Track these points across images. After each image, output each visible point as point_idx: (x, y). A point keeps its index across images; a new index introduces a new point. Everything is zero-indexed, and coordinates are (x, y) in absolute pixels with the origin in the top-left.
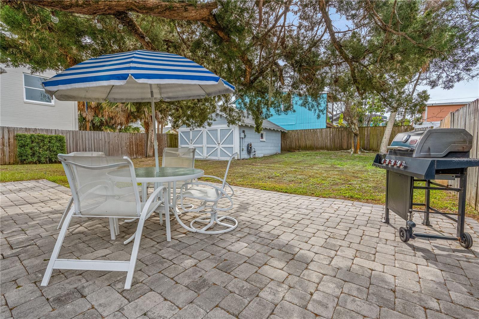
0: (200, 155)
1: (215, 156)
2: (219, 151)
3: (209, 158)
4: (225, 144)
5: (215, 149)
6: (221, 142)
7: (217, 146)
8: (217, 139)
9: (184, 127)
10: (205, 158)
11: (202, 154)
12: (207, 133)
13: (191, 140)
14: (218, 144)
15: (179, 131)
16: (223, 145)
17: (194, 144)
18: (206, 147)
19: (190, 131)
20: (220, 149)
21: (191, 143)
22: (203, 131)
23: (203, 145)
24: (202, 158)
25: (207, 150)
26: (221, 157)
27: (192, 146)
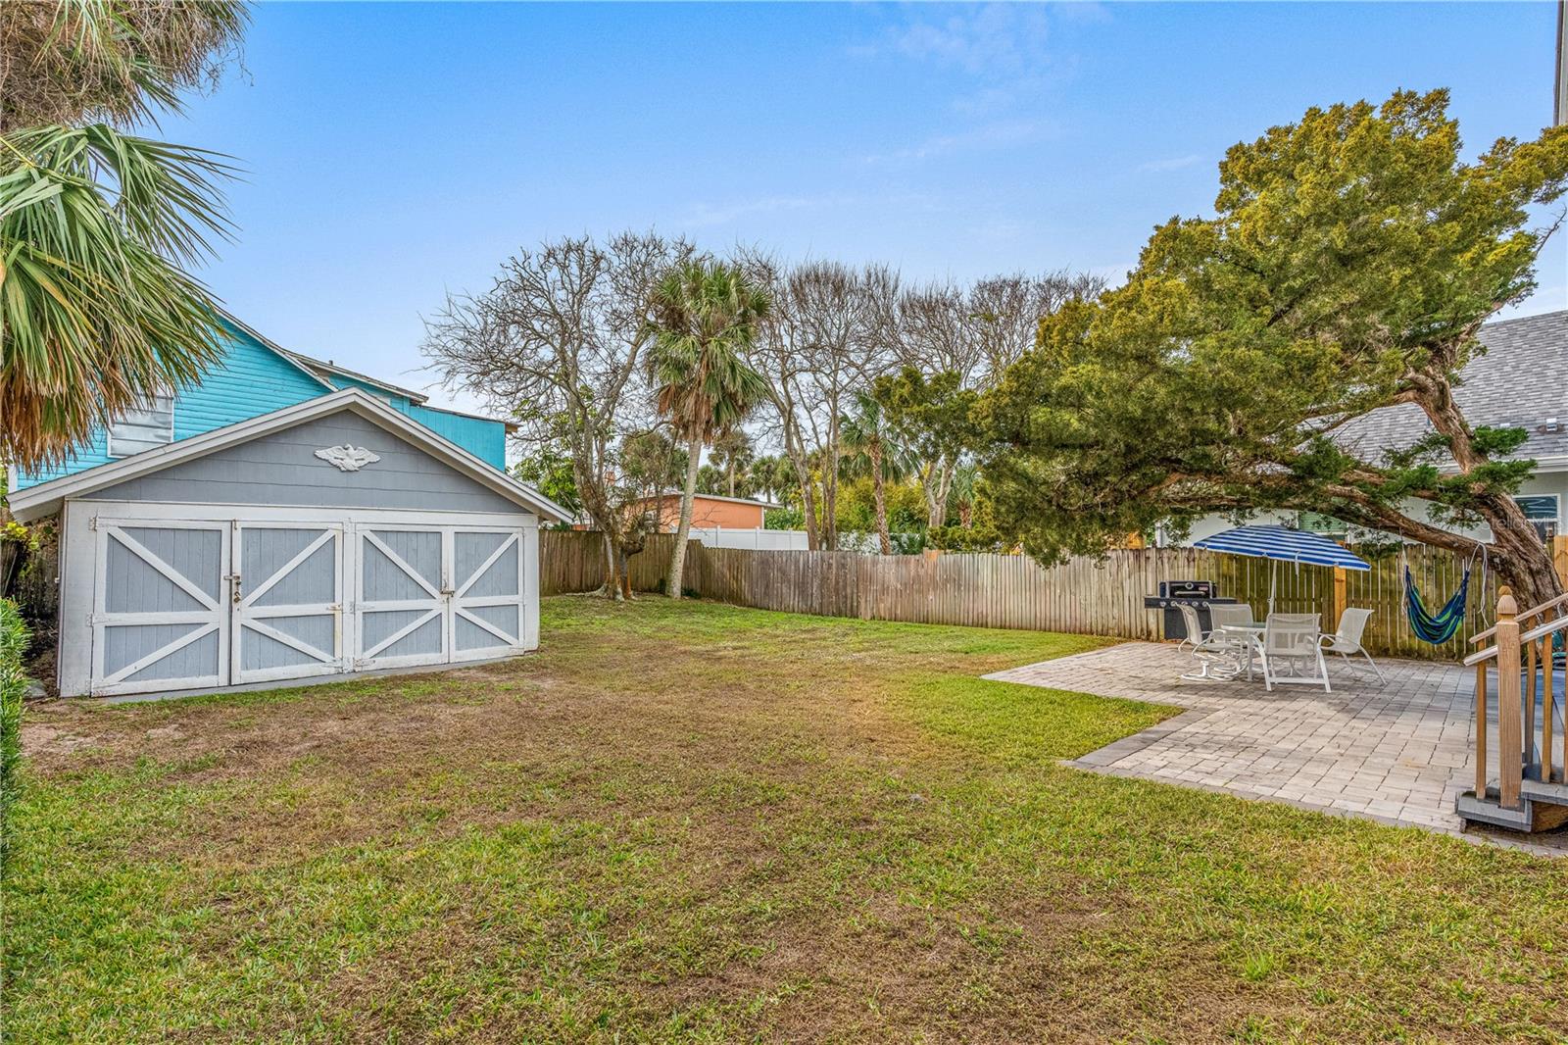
1: (427, 651)
2: (449, 626)
4: (477, 595)
5: (429, 616)
6: (458, 585)
7: (436, 604)
8: (435, 577)
9: (156, 498)
10: (351, 669)
11: (326, 650)
12: (371, 547)
13: (235, 581)
14: (446, 596)
15: (105, 522)
16: (469, 599)
17: (258, 602)
18: (359, 614)
19: (225, 528)
20: (453, 617)
21: (237, 600)
22: (335, 533)
23: (333, 604)
24: (325, 671)
25: (365, 626)
26: (458, 649)
27: (247, 613)
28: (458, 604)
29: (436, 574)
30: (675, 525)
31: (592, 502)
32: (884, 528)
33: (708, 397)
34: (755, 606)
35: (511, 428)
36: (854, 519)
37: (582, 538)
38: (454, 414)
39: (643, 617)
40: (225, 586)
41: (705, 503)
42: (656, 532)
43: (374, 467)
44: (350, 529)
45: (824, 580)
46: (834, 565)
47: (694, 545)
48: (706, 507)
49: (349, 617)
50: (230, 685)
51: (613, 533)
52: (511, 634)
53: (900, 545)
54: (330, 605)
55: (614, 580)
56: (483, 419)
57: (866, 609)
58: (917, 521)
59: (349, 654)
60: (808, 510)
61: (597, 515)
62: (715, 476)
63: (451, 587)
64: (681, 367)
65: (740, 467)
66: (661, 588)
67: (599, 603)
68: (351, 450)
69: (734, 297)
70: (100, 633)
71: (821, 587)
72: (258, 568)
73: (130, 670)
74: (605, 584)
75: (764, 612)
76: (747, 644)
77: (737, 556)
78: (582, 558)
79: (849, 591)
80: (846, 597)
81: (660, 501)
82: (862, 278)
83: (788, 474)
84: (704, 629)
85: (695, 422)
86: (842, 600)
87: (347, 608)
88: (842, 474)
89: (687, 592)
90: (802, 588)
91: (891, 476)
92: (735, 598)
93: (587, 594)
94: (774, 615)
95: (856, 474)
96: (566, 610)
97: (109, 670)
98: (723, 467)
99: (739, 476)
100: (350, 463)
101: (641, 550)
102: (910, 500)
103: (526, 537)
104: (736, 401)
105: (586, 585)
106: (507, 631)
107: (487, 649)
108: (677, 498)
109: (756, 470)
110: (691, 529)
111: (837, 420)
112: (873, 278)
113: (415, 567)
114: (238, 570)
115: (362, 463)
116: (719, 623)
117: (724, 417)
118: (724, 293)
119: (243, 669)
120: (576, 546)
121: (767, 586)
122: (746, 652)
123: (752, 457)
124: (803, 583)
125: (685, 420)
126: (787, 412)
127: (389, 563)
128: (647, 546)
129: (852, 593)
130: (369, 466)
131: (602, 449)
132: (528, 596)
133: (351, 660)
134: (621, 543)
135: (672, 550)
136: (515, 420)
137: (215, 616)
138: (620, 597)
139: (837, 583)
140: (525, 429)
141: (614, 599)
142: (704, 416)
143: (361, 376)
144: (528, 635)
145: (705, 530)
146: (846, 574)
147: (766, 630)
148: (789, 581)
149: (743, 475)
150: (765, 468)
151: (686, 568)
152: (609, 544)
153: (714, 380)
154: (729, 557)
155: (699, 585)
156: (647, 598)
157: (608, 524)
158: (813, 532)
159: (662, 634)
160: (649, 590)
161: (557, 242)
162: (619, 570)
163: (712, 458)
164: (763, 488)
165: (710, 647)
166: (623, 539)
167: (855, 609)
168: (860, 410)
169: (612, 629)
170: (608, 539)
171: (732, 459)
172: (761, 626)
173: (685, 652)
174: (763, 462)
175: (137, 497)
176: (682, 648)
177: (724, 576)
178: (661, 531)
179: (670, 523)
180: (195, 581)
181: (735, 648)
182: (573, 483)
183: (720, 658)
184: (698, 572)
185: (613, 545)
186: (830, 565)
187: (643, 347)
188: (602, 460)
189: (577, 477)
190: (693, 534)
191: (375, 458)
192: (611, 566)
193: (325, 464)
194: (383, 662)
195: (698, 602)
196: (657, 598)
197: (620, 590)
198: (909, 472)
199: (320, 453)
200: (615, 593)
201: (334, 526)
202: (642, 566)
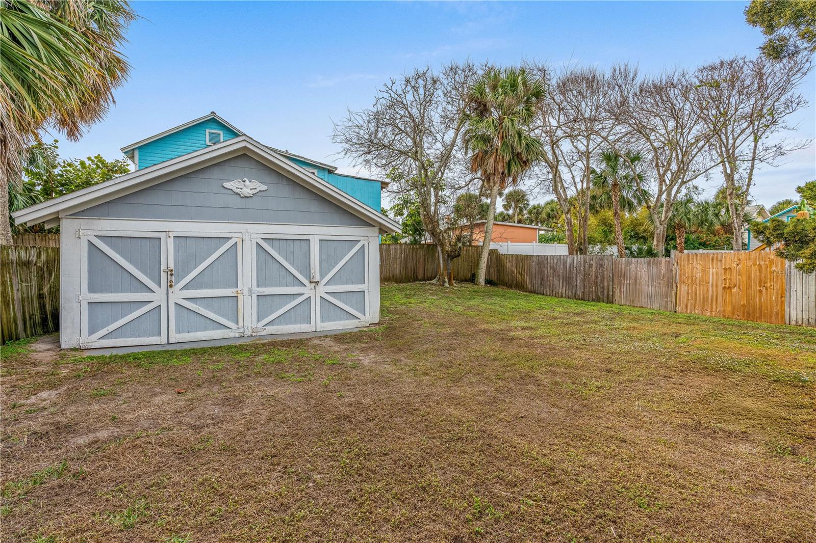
1: (296, 323)
2: (316, 308)
3: (269, 329)
4: (336, 284)
5: (302, 299)
6: (322, 277)
7: (307, 290)
9: (119, 216)
10: (249, 334)
11: (233, 321)
12: (261, 248)
13: (170, 273)
14: (314, 284)
15: (86, 232)
16: (330, 287)
17: (185, 287)
18: (255, 296)
19: (163, 236)
20: (318, 299)
21: (171, 286)
22: (237, 240)
23: (237, 289)
24: (232, 335)
25: (258, 305)
26: (322, 321)
27: (178, 295)
28: (322, 290)
29: (306, 269)
30: (482, 240)
31: (430, 226)
32: (621, 241)
33: (503, 157)
34: (534, 292)
35: (384, 185)
36: (598, 235)
37: (424, 249)
38: (352, 177)
39: (458, 298)
40: (163, 275)
41: (500, 227)
42: (470, 245)
43: (263, 194)
44: (247, 238)
45: (586, 275)
46: (594, 266)
47: (492, 253)
48: (500, 230)
49: (247, 299)
50: (169, 343)
51: (442, 245)
52: (360, 312)
53: (631, 253)
54: (234, 290)
55: (443, 274)
56: (368, 180)
57: (620, 297)
58: (641, 238)
59: (248, 324)
60: (568, 231)
61: (433, 234)
62: (506, 217)
63: (317, 278)
64: (486, 140)
65: (521, 210)
66: (473, 279)
67: (434, 288)
68: (247, 182)
69: (521, 88)
70: (85, 307)
71: (584, 280)
72: (185, 264)
73: (104, 332)
74: (438, 277)
75: (541, 296)
76: (532, 324)
77: (522, 260)
78: (425, 260)
79: (606, 284)
80: (603, 287)
81: (472, 227)
82: (608, 75)
83: (549, 214)
84: (499, 309)
85: (494, 174)
86: (600, 290)
87: (246, 292)
88: (592, 207)
89: (489, 282)
90: (568, 280)
91: (627, 207)
92: (520, 286)
93: (428, 282)
94: (549, 299)
95: (602, 206)
96: (413, 293)
97: (92, 331)
98: (511, 212)
99: (520, 217)
100: (247, 191)
101: (459, 255)
102: (635, 224)
103: (372, 244)
104: (522, 159)
105: (428, 277)
106: (357, 310)
107: (343, 322)
108: (483, 224)
109: (530, 212)
110: (491, 243)
111: (589, 171)
112: (617, 72)
113: (292, 264)
114: (171, 266)
115: (255, 191)
116: (510, 304)
117: (513, 169)
118: (514, 86)
119: (176, 332)
120: (421, 253)
121: (542, 279)
122: (534, 333)
123: (528, 205)
124: (569, 278)
125: (488, 173)
126: (554, 167)
127: (274, 261)
128: (463, 253)
129: (608, 285)
130: (260, 194)
131: (436, 195)
132: (372, 286)
133: (250, 328)
134: (447, 251)
135: (479, 255)
136: (387, 180)
137: (158, 297)
138: (447, 285)
139: (597, 277)
140: (394, 186)
141: (443, 285)
142: (500, 170)
143: (301, 157)
144: (371, 313)
145: (500, 243)
146: (603, 272)
147: (545, 311)
148: (559, 276)
149: (522, 216)
150: (535, 211)
151: (488, 267)
152: (440, 252)
153: (507, 145)
154: (516, 259)
155: (496, 277)
156: (464, 285)
157: (440, 240)
158: (572, 244)
159: (470, 312)
160: (466, 280)
161: (411, 73)
162: (446, 268)
163: (505, 207)
164: (535, 222)
165: (503, 326)
166: (448, 248)
167: (611, 296)
168: (603, 165)
169: (437, 307)
170: (439, 248)
171: (516, 207)
172: (541, 308)
173: (484, 331)
174: (534, 208)
175: (106, 215)
176: (483, 327)
177: (512, 272)
178: (473, 244)
179: (478, 238)
180: (145, 273)
181: (524, 329)
182: (419, 215)
183: (512, 339)
184: (496, 269)
185: (442, 253)
186: (591, 266)
187: (463, 130)
188: (437, 202)
189: (421, 211)
190: (492, 246)
191: (264, 187)
192: (442, 265)
193: (230, 192)
194: (271, 329)
195: (496, 289)
196: (469, 286)
197: (446, 280)
198: (640, 203)
199: (226, 185)
200: (444, 282)
201: (236, 235)
202: (460, 264)
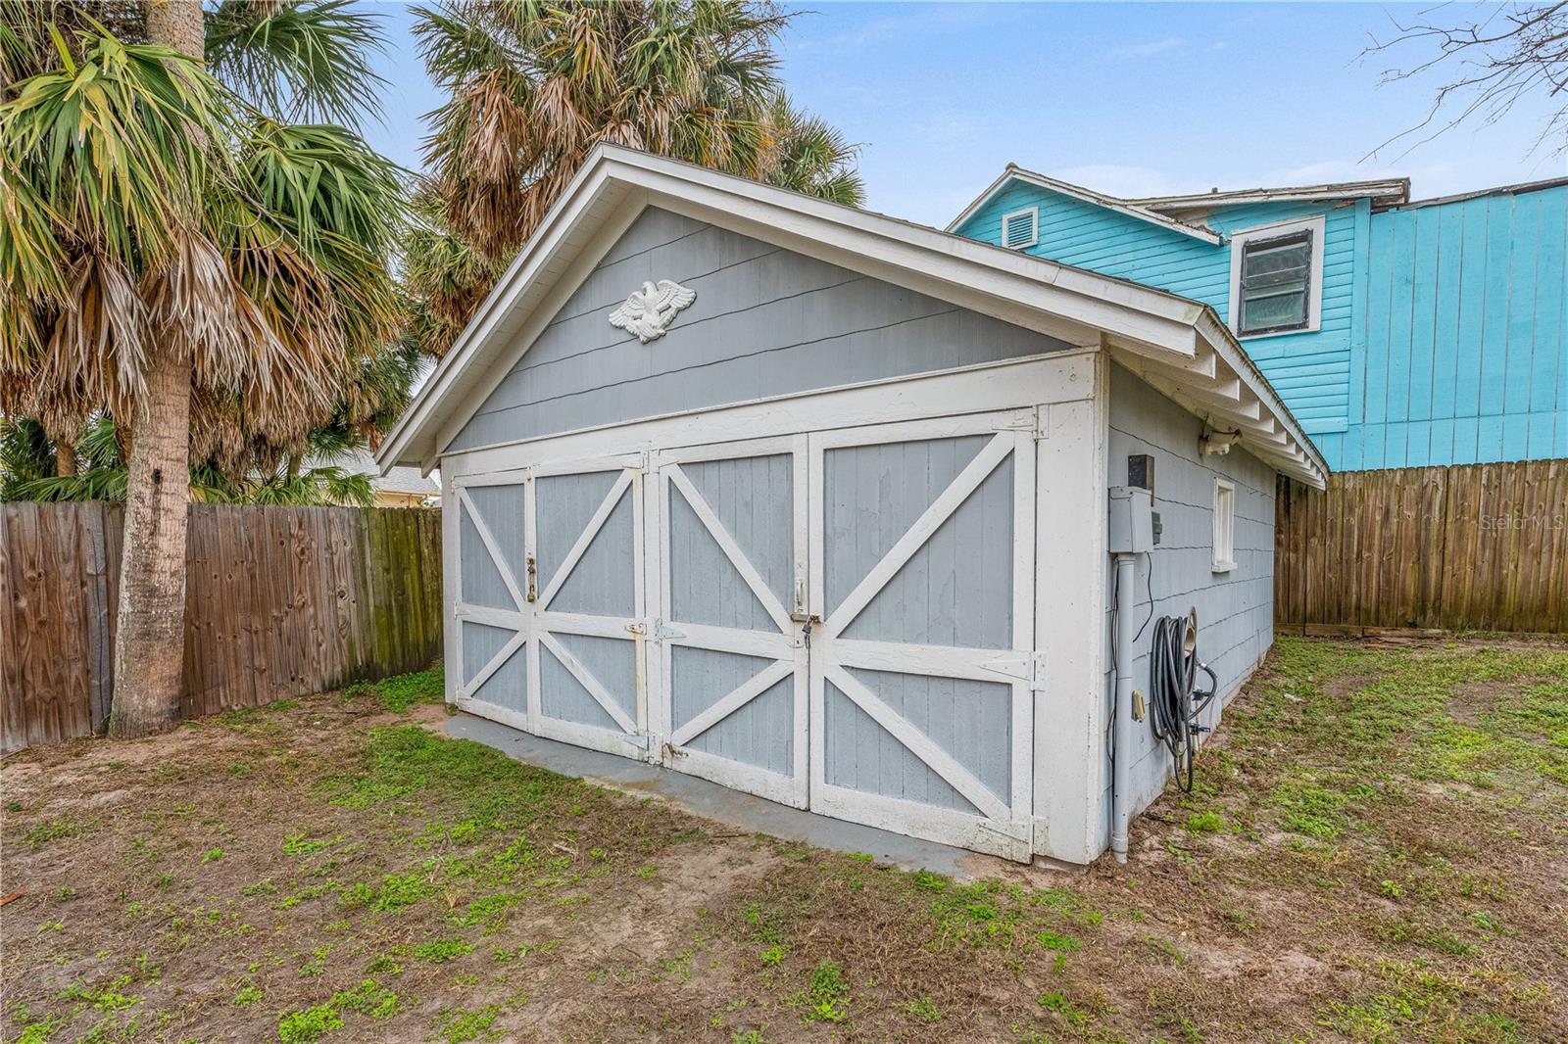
0: (608, 720)
1: (756, 757)
2: (807, 707)
3: (696, 760)
4: (887, 635)
5: (768, 676)
6: (831, 602)
7: (783, 647)
8: (780, 572)
9: (483, 442)
10: (658, 758)
11: (628, 709)
13: (529, 566)
14: (804, 629)
15: (458, 481)
16: (860, 645)
17: (553, 604)
18: (667, 648)
20: (818, 689)
21: (532, 599)
22: (632, 475)
23: (632, 619)
24: (626, 749)
25: (674, 674)
26: (834, 779)
27: (543, 622)
28: (832, 654)
43: (687, 316)
44: (650, 466)
49: (653, 653)
52: (986, 777)
54: (628, 621)
59: (655, 727)
63: (816, 608)
70: (460, 629)
72: (553, 546)
73: (475, 683)
87: (650, 632)
97: (468, 677)
106: (972, 765)
107: (907, 806)
113: (746, 546)
114: (532, 551)
119: (543, 712)
127: (707, 538)
133: (658, 742)
137: (522, 621)
180: (510, 565)
194: (699, 762)
201: (631, 461)
